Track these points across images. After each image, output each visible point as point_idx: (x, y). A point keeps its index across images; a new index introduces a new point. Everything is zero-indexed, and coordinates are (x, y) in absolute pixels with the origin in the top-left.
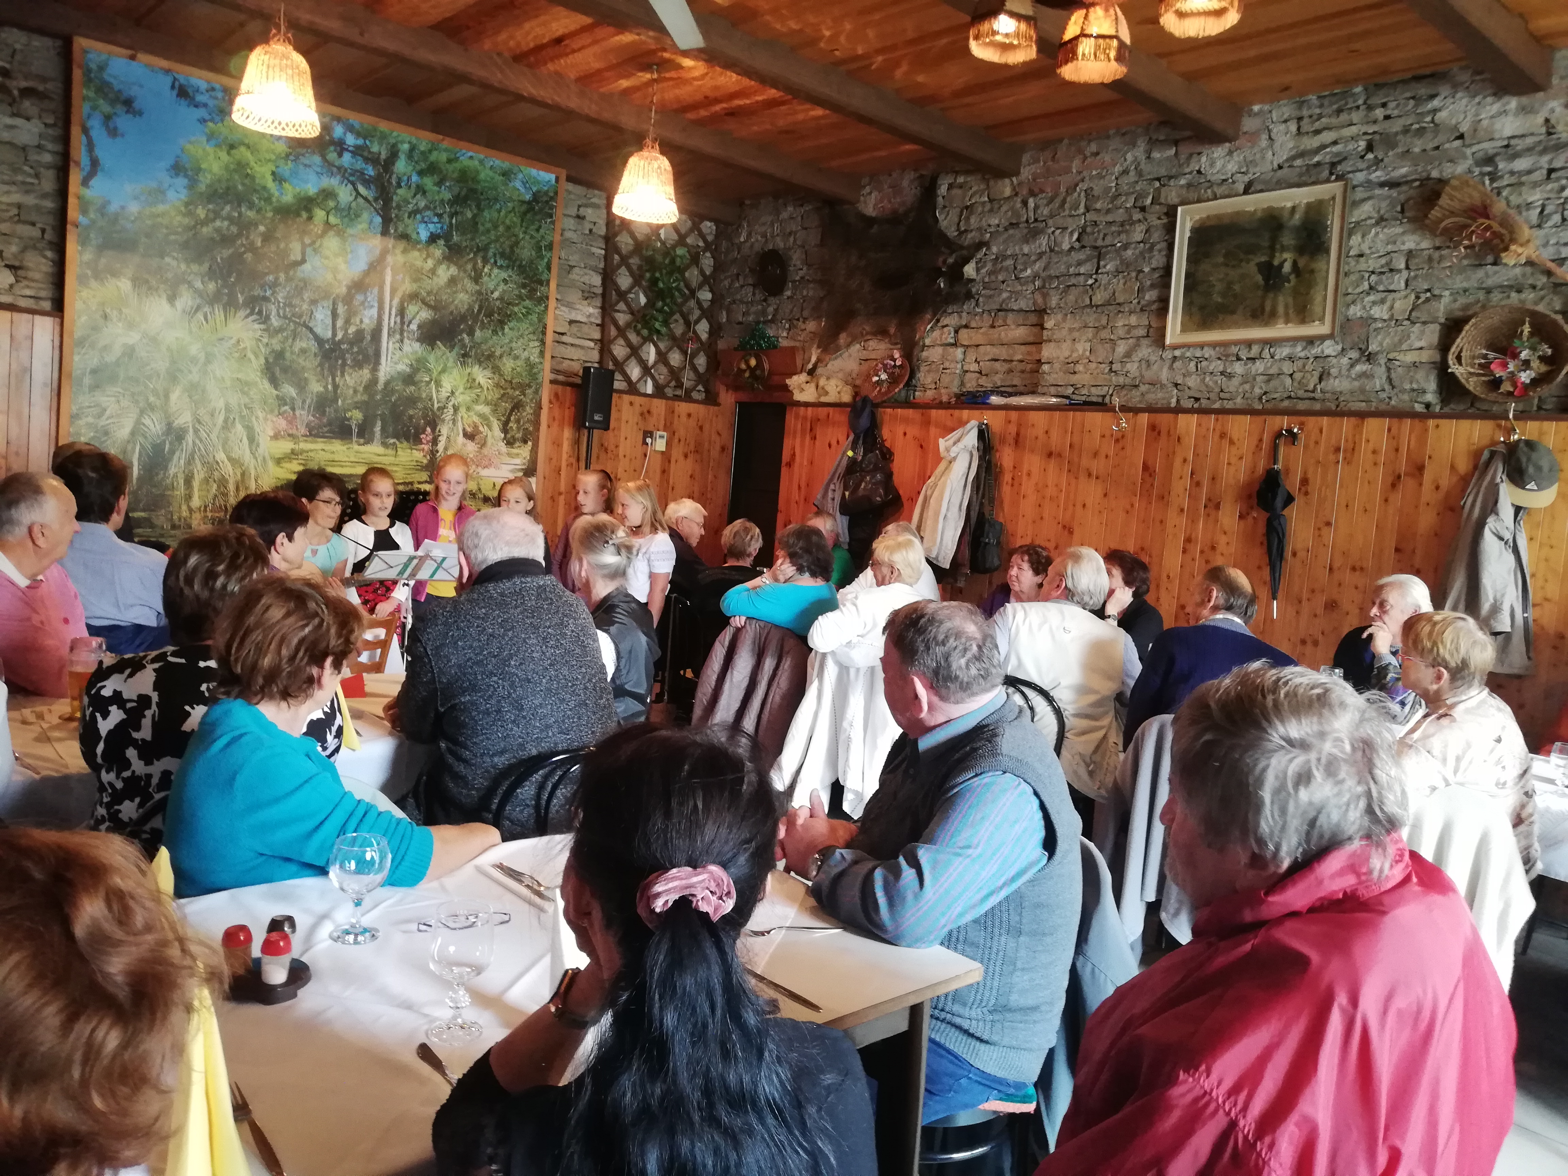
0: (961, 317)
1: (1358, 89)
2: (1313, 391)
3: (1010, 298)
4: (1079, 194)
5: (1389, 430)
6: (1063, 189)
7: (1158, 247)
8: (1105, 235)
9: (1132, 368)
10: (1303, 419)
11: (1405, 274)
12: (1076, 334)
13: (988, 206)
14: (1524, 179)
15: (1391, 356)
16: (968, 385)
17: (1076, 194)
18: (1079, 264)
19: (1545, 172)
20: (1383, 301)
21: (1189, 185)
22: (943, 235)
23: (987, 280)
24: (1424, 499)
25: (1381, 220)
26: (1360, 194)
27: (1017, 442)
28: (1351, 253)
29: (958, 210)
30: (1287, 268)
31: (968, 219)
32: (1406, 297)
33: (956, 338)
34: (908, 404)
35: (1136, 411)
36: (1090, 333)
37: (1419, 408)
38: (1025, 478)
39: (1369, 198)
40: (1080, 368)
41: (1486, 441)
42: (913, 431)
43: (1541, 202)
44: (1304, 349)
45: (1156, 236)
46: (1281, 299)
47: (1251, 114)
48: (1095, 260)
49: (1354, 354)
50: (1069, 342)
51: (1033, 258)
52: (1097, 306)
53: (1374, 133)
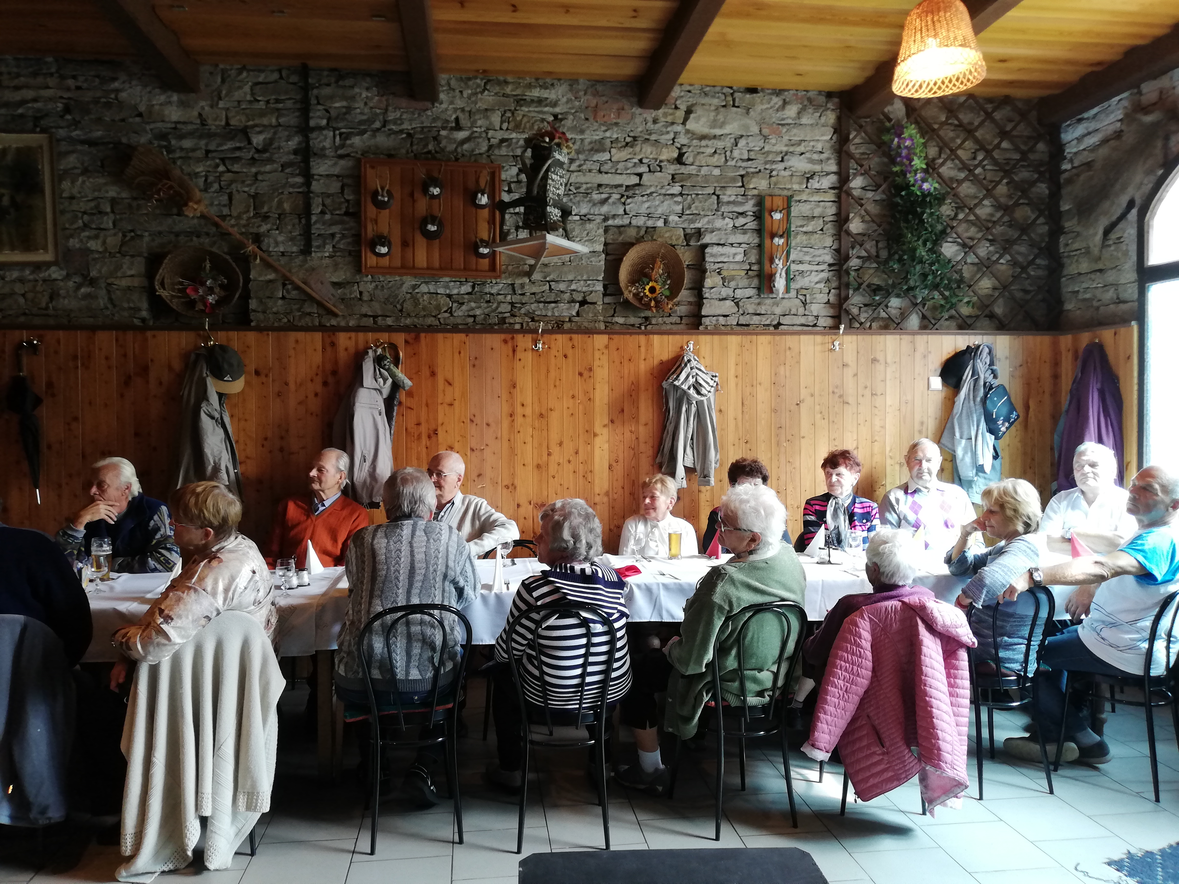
1: (50, 59)
2: (47, 308)
5: (117, 340)
10: (40, 332)
11: (112, 216)
15: (109, 281)
19: (204, 152)
20: (96, 237)
24: (152, 392)
25: (85, 171)
26: (64, 147)
28: (64, 195)
30: (6, 201)
32: (115, 235)
37: (136, 322)
39: (73, 152)
41: (191, 347)
44: (32, 272)
49: (78, 279)
53: (69, 98)
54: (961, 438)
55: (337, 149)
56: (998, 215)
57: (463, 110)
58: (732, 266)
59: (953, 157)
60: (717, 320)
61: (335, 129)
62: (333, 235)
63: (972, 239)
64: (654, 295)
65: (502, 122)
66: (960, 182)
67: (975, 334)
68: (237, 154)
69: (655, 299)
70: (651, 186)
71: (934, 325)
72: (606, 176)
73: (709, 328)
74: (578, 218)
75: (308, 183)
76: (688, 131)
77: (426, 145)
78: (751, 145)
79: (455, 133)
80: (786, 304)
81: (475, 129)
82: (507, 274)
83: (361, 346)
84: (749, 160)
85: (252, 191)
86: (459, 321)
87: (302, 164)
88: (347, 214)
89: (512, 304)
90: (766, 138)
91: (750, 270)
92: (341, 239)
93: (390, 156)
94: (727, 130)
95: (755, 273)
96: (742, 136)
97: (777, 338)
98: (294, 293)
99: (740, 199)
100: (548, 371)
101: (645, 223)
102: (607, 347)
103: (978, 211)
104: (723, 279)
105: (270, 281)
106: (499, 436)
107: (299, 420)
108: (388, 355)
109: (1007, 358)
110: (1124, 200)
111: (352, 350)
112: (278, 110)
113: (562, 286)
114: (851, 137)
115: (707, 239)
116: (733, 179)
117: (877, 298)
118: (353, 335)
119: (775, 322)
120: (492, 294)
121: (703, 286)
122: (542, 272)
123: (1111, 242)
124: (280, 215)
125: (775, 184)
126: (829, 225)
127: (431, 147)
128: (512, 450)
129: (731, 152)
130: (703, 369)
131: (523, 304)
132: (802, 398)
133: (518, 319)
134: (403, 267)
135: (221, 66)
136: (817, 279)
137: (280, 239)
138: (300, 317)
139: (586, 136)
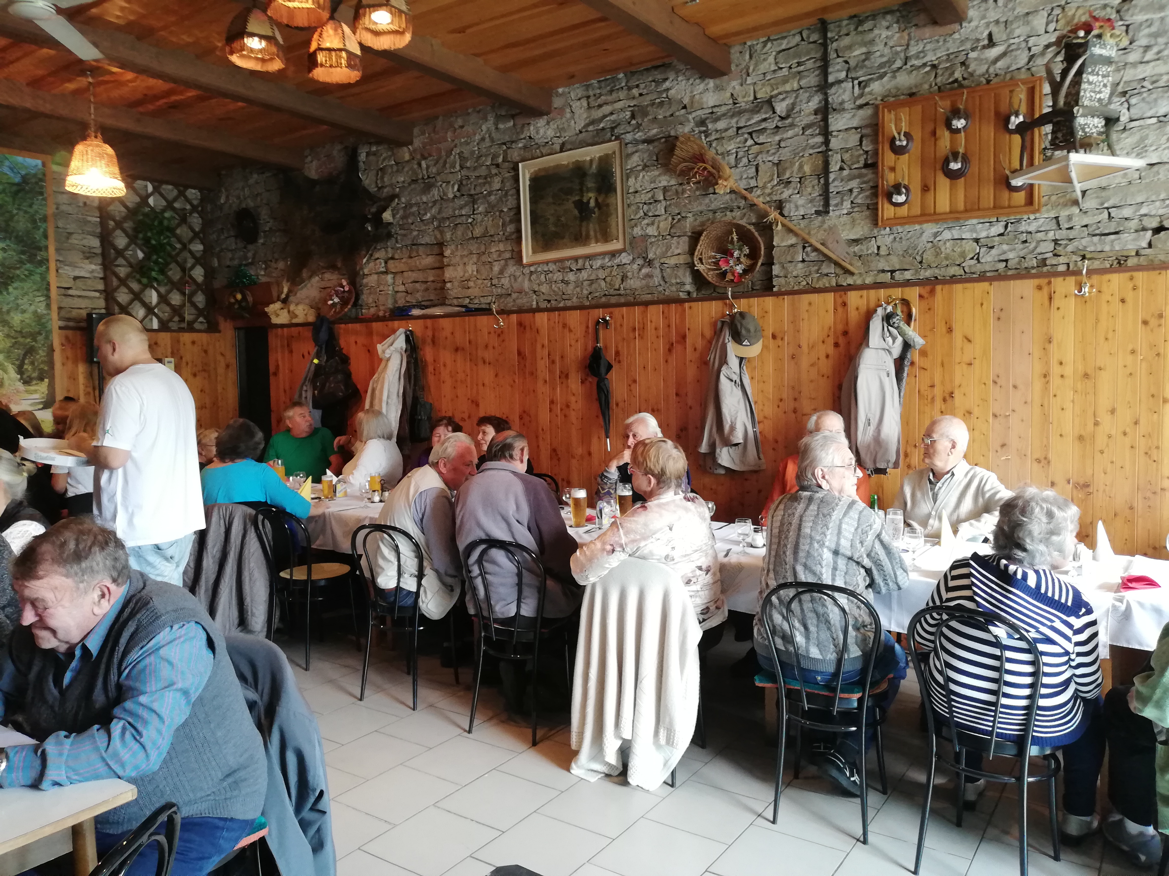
0: (387, 252)
1: (621, 75)
2: (619, 290)
3: (418, 235)
4: (455, 156)
5: (664, 313)
6: (443, 153)
7: (510, 193)
8: (475, 186)
9: (505, 281)
10: (611, 310)
11: (664, 203)
12: (466, 260)
13: (395, 168)
14: (723, 135)
15: (662, 261)
16: (399, 302)
17: (452, 157)
18: (461, 208)
19: (735, 129)
20: (653, 224)
21: (525, 147)
22: (366, 191)
23: (401, 223)
24: (688, 358)
25: (645, 167)
26: (630, 149)
27: (433, 342)
28: (630, 191)
29: (374, 172)
30: (592, 203)
31: (382, 178)
32: (666, 219)
33: (386, 267)
34: (357, 320)
35: (509, 313)
36: (475, 258)
37: (683, 295)
38: (442, 368)
39: (636, 152)
40: (471, 284)
41: (720, 315)
42: (361, 340)
43: (734, 151)
44: (610, 260)
45: (508, 185)
46: (591, 225)
47: (558, 95)
48: (471, 205)
49: (640, 261)
50: (462, 266)
51: (430, 205)
52: (477, 238)
53: (635, 106)
55: (856, 99)
57: (997, 22)
61: (853, 79)
62: (851, 191)
65: (1047, 24)
68: (764, 125)
75: (827, 142)
77: (953, 73)
79: (987, 51)
81: (1012, 41)
82: (1049, 207)
83: (872, 305)
85: (776, 160)
86: (988, 268)
87: (821, 123)
88: (866, 166)
89: (1056, 242)
92: (859, 193)
93: (912, 95)
98: (813, 256)
100: (1097, 320)
105: (792, 245)
106: (1029, 400)
107: (812, 381)
108: (899, 312)
111: (863, 309)
112: (799, 73)
113: (1127, 212)
118: (864, 293)
120: (1030, 233)
122: (1097, 197)
124: (801, 178)
127: (958, 75)
128: (1045, 417)
131: (1070, 240)
133: (1062, 260)
134: (923, 215)
135: (749, 43)
137: (801, 202)
138: (818, 279)
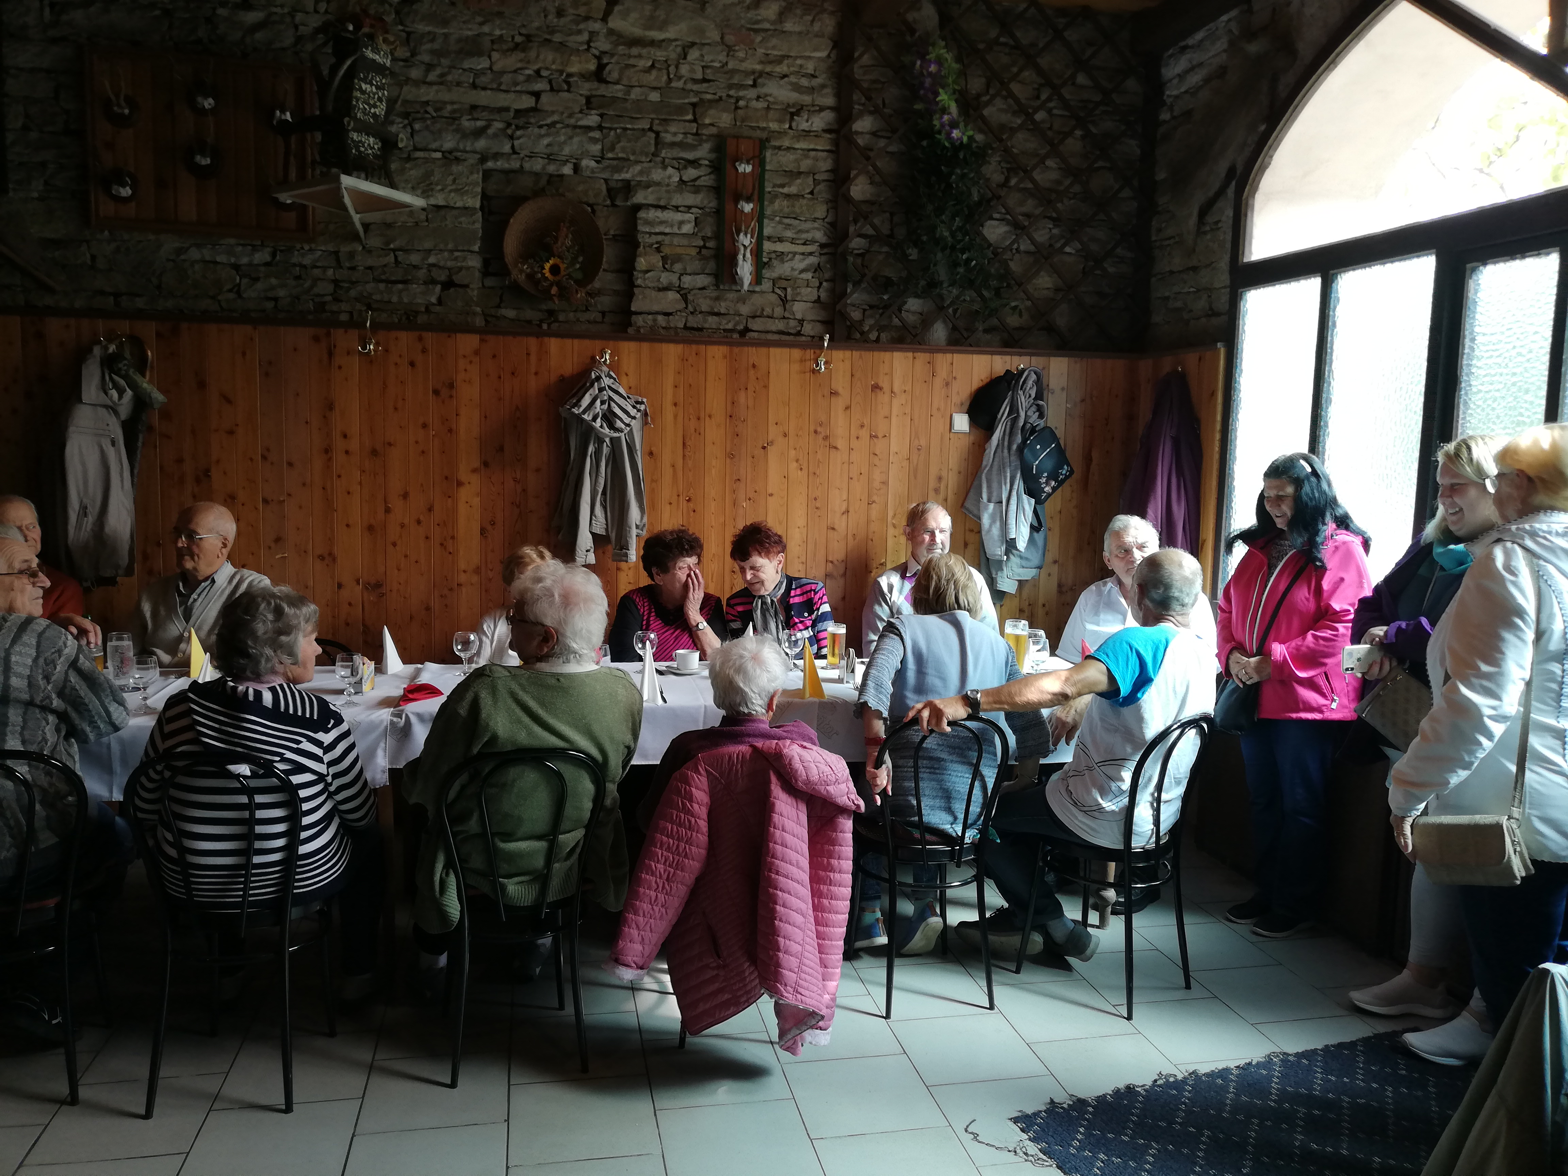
54: (989, 501)
55: (46, 27)
56: (1067, 182)
58: (676, 241)
59: (1004, 93)
60: (655, 320)
62: (43, 165)
63: (1027, 215)
64: (557, 278)
66: (1013, 131)
67: (1020, 355)
69: (558, 284)
70: (553, 112)
71: (966, 339)
72: (483, 93)
73: (642, 331)
74: (438, 155)
76: (611, 32)
77: (195, 29)
78: (707, 58)
79: (241, 13)
80: (757, 300)
82: (326, 237)
83: (85, 340)
84: (705, 80)
86: (251, 306)
88: (66, 132)
89: (336, 282)
90: (730, 50)
91: (704, 247)
92: (57, 172)
93: (134, 44)
94: (670, 33)
95: (711, 252)
96: (693, 44)
97: (736, 350)
99: (690, 139)
100: (385, 385)
101: (544, 168)
102: (477, 353)
103: (1037, 175)
104: (664, 259)
106: (308, 481)
109: (1063, 389)
110: (1222, 168)
111: (71, 344)
113: (415, 258)
114: (856, 55)
115: (639, 198)
116: (680, 110)
117: (885, 297)
119: (740, 327)
120: (305, 267)
121: (634, 269)
122: (381, 235)
123: (1208, 228)
125: (743, 121)
126: (821, 187)
127: (201, 33)
128: (329, 503)
129: (677, 67)
130: (621, 390)
131: (353, 283)
132: (770, 439)
133: (344, 306)
134: (158, 220)
136: (802, 266)
139: (452, 31)
